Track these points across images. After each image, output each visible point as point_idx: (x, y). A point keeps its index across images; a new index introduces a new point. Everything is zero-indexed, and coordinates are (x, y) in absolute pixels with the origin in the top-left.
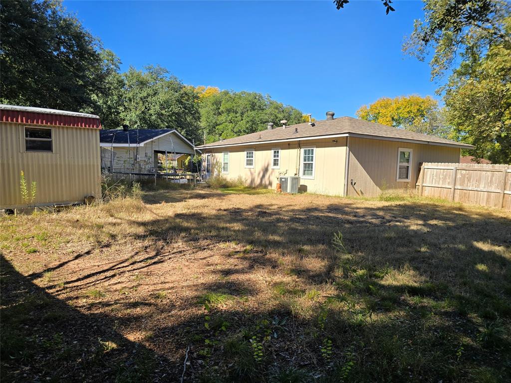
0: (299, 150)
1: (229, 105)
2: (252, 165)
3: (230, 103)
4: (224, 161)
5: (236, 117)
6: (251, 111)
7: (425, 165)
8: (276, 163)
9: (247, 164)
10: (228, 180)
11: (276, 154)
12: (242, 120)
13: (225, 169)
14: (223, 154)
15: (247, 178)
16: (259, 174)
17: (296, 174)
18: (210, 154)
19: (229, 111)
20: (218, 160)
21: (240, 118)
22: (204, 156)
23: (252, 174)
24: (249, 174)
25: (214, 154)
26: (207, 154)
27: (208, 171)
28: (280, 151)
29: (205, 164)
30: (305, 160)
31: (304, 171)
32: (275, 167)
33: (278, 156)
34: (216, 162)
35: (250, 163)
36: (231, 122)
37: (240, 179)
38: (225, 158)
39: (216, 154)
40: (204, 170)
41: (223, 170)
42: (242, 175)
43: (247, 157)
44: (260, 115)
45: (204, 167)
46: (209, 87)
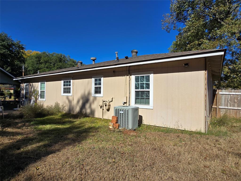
0: (128, 77)
1: (46, 59)
2: (70, 92)
3: (46, 58)
4: (41, 89)
5: (51, 65)
6: (59, 63)
7: (221, 92)
8: (98, 91)
9: (65, 92)
10: (45, 106)
11: (98, 82)
12: (54, 67)
13: (42, 96)
14: (40, 83)
15: (64, 105)
16: (78, 102)
17: (125, 103)
18: (28, 84)
19: (46, 62)
20: (35, 88)
21: (53, 66)
22: (23, 85)
23: (70, 102)
24: (67, 102)
25: (31, 84)
26: (26, 84)
27: (26, 98)
28: (102, 79)
29: (24, 92)
30: (136, 88)
31: (136, 99)
32: (97, 95)
33: (100, 84)
34: (34, 90)
35: (67, 90)
36: (48, 68)
37: (57, 105)
38: (42, 86)
39: (33, 83)
40: (23, 97)
41: (39, 98)
42: (59, 102)
43: (64, 85)
44: (64, 65)
45: (23, 94)
46: (34, 51)
